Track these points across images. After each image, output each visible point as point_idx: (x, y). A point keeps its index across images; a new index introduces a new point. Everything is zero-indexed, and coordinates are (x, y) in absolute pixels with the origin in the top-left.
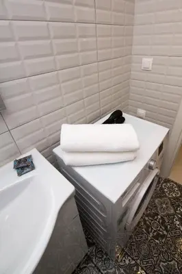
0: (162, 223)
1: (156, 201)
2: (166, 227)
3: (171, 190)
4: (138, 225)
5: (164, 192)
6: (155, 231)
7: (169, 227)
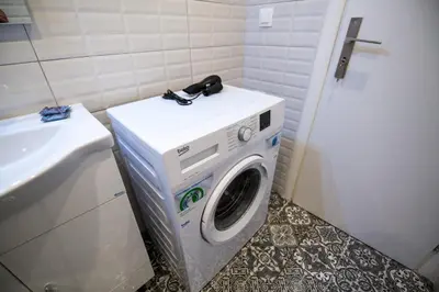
0: (275, 257)
1: (272, 228)
2: (280, 263)
3: (298, 215)
4: (237, 255)
5: (285, 218)
6: (262, 266)
7: (284, 262)
